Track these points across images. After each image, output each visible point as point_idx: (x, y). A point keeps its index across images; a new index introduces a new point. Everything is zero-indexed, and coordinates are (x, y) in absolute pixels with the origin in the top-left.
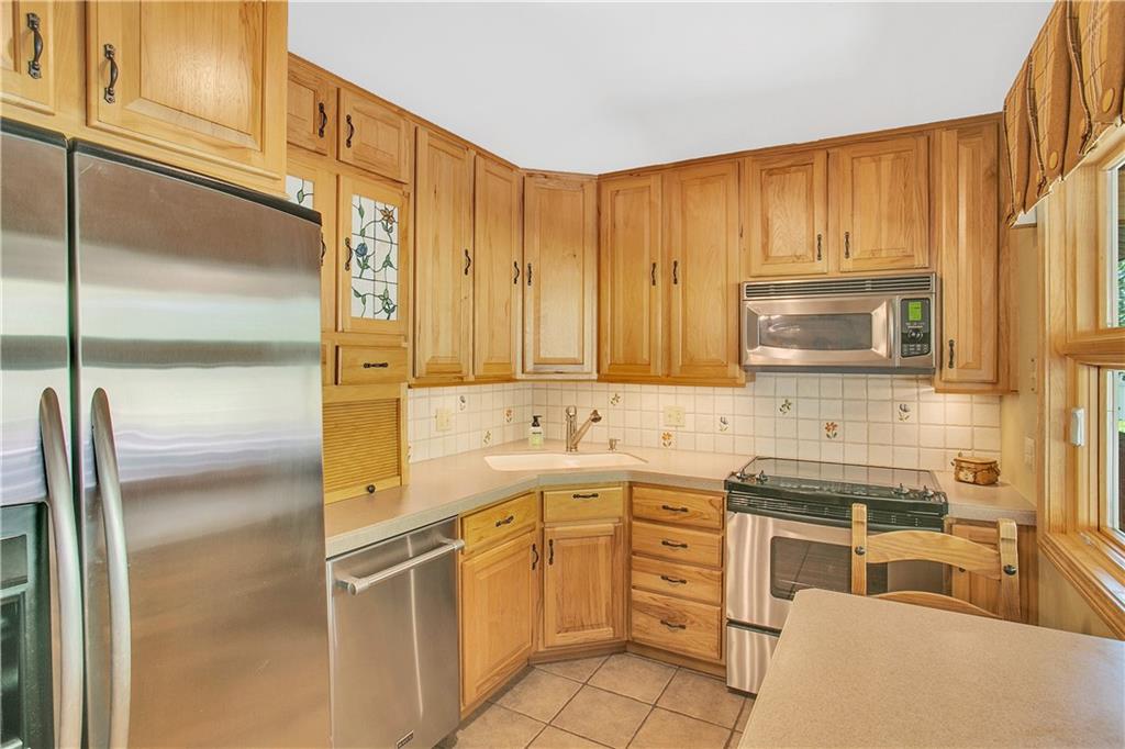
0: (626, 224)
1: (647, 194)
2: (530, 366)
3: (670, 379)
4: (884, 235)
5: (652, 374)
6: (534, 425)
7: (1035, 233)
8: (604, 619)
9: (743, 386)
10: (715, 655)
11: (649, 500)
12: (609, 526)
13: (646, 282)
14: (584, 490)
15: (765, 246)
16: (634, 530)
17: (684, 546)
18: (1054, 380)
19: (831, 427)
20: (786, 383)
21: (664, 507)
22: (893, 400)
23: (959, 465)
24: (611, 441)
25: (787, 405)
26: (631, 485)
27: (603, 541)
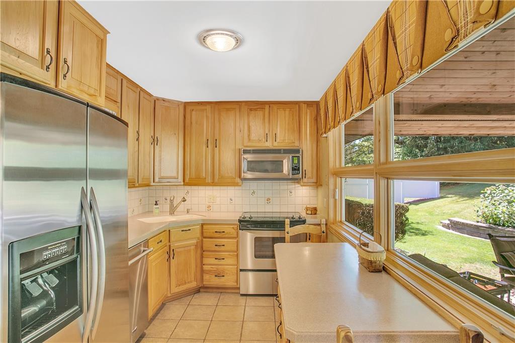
0: (196, 123)
1: (205, 112)
2: (157, 180)
3: (213, 184)
4: (287, 135)
5: (207, 182)
6: (155, 205)
7: (327, 139)
8: (193, 279)
9: (240, 186)
10: (236, 284)
11: (210, 230)
12: (194, 241)
13: (204, 147)
14: (185, 228)
15: (249, 136)
16: (204, 242)
17: (224, 245)
18: (331, 181)
19: (268, 199)
20: (254, 185)
21: (216, 232)
22: (288, 190)
23: (307, 209)
24: (188, 210)
25: (254, 192)
26: (202, 225)
27: (193, 247)
